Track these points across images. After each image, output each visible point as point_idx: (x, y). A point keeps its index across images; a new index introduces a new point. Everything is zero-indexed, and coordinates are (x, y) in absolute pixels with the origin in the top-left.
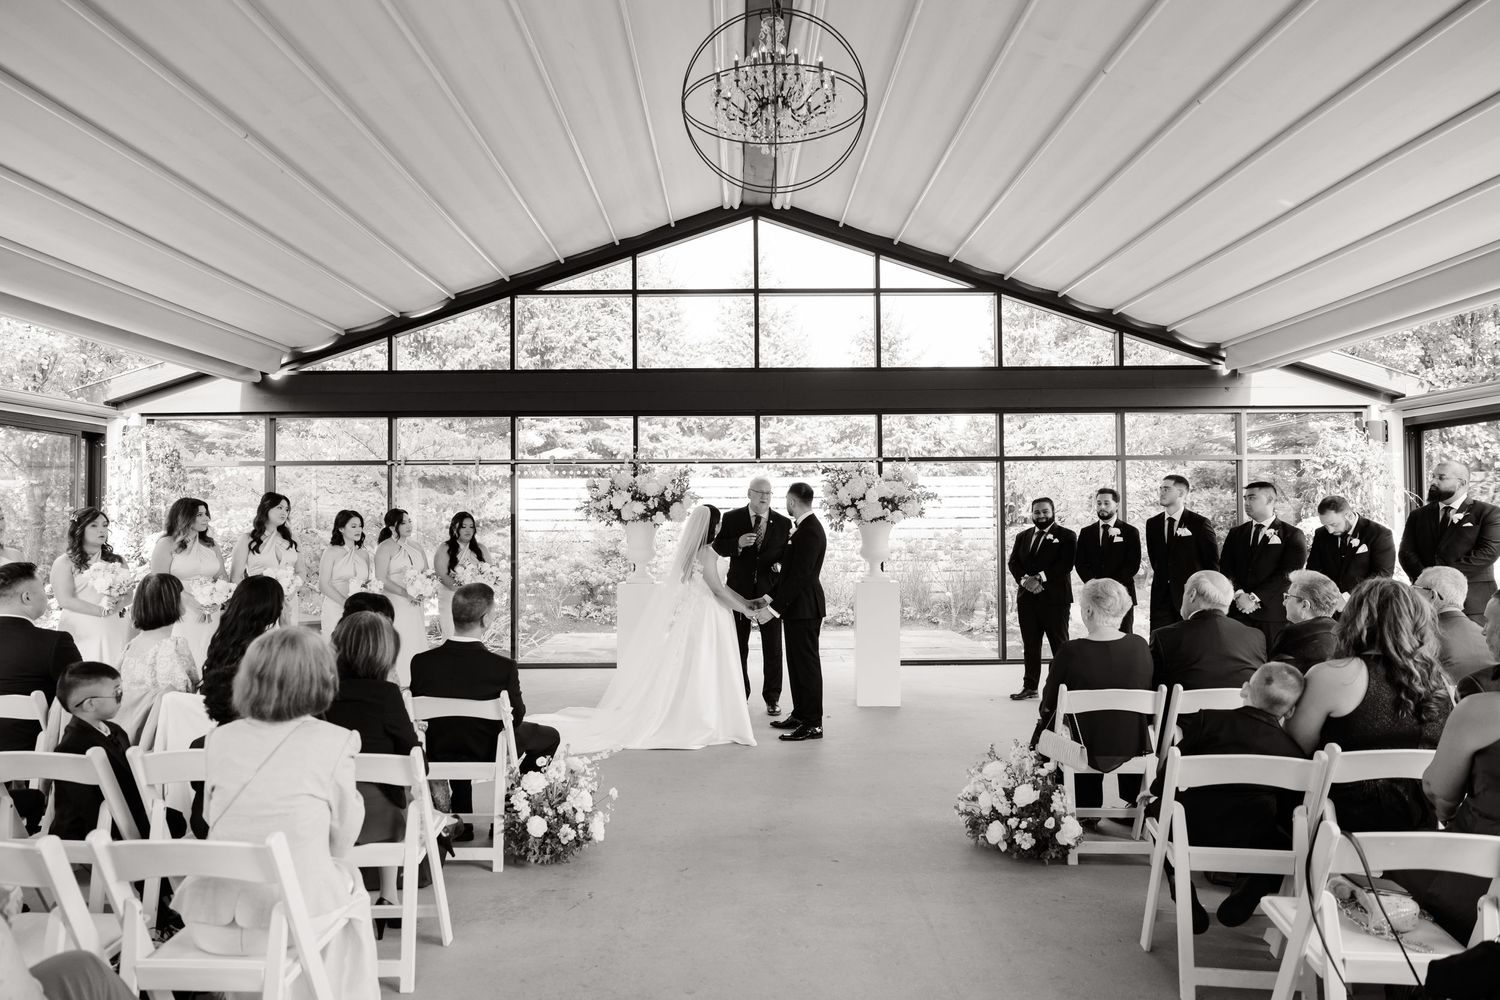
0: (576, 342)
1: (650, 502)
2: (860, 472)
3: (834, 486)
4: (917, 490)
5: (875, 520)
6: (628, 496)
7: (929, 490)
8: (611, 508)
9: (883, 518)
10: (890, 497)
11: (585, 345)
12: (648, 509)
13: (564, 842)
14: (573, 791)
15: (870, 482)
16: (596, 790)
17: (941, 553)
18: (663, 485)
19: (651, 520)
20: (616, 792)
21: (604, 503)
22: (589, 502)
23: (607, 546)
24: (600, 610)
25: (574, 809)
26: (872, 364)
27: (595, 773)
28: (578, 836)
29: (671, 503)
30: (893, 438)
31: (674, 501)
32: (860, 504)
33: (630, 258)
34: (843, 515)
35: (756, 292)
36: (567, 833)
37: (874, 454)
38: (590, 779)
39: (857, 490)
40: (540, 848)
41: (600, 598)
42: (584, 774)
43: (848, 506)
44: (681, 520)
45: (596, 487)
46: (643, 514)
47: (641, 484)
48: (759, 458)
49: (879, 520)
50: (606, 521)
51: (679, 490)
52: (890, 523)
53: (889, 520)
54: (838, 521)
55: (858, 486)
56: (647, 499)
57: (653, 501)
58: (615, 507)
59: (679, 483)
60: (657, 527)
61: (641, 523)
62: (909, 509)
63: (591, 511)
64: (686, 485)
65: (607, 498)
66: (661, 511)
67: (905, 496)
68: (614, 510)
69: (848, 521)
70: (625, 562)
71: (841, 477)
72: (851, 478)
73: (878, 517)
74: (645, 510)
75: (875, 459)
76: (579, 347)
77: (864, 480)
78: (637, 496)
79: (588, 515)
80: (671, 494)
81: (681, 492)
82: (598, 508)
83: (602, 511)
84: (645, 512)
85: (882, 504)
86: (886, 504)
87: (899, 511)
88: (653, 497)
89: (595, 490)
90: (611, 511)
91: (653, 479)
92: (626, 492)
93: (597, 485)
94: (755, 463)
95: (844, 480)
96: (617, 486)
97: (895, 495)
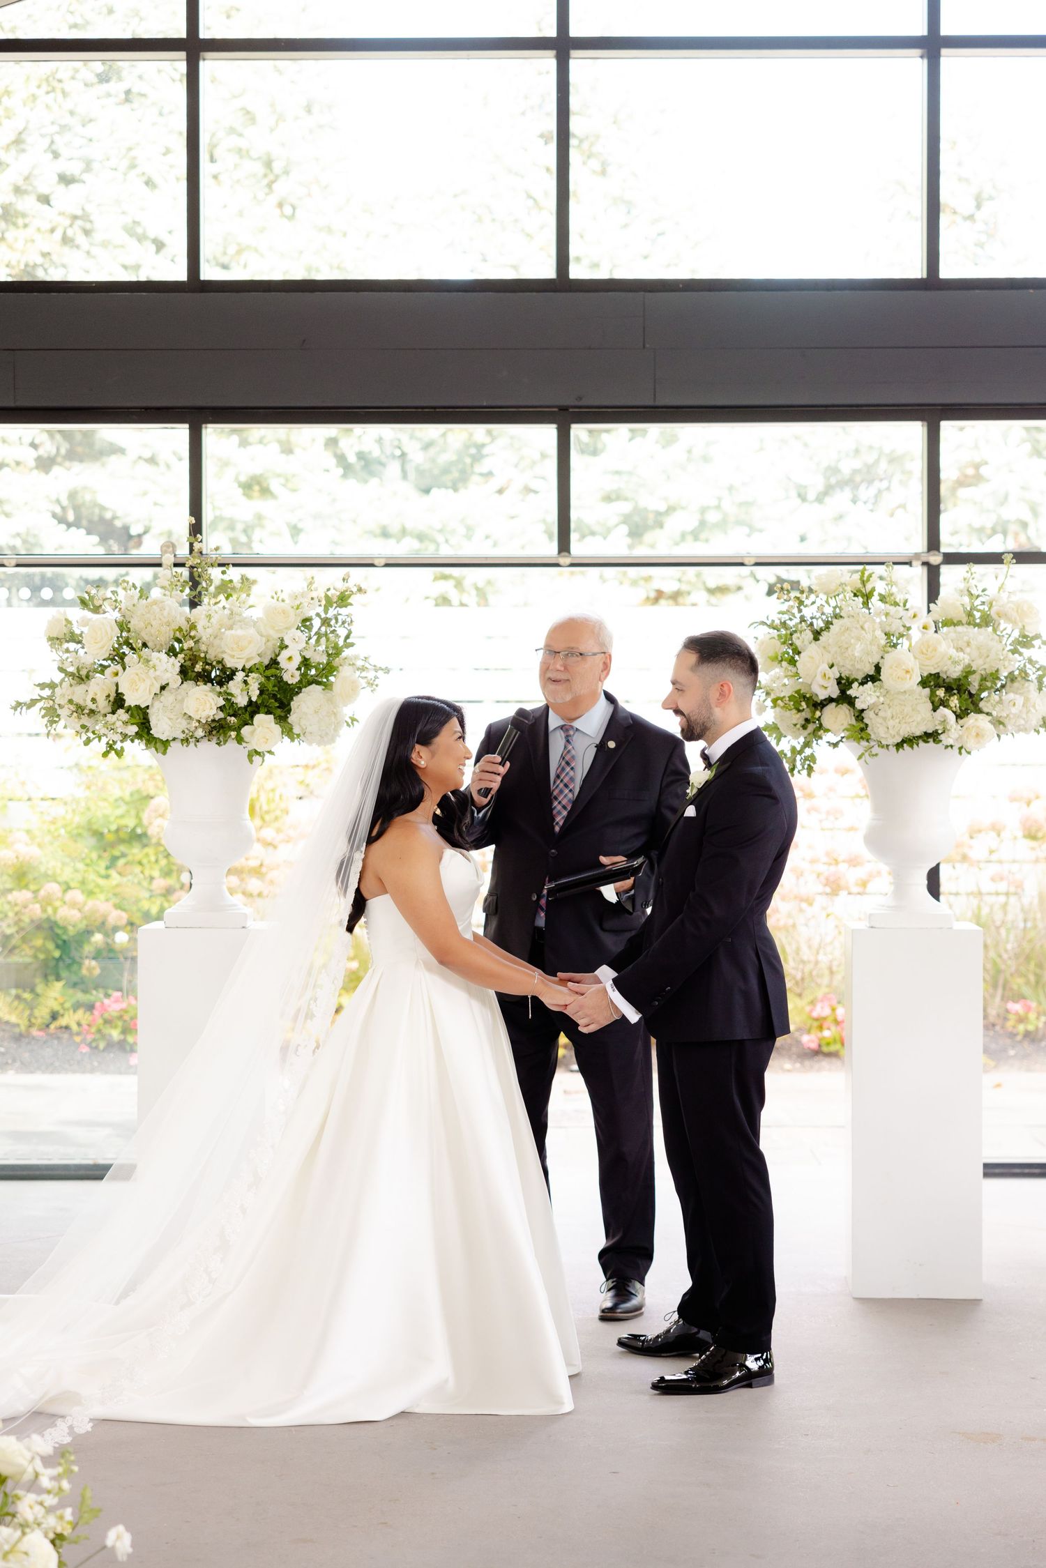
0: (18, 190)
1: (235, 686)
2: (867, 597)
3: (788, 640)
4: (1037, 654)
5: (909, 741)
6: (169, 668)
8: (118, 702)
9: (931, 736)
10: (955, 672)
11: (45, 200)
12: (229, 707)
15: (896, 627)
16: (67, 1531)
18: (276, 636)
19: (240, 740)
20: (127, 1539)
21: (99, 688)
22: (52, 686)
23: (113, 816)
24: (90, 1007)
26: (917, 270)
27: (65, 1485)
29: (294, 691)
30: (983, 488)
31: (306, 682)
32: (865, 695)
34: (813, 727)
35: (563, 45)
37: (918, 543)
38: (50, 1500)
39: (857, 650)
41: (91, 967)
42: (33, 1485)
43: (830, 700)
44: (326, 737)
45: (75, 639)
46: (213, 721)
47: (209, 631)
48: (569, 551)
49: (921, 743)
50: (104, 740)
51: (322, 648)
52: (956, 750)
53: (951, 742)
54: (798, 748)
55: (858, 639)
56: (227, 676)
57: (245, 682)
58: (130, 701)
59: (323, 629)
60: (256, 759)
61: (209, 748)
62: (1014, 710)
63: (59, 711)
64: (342, 632)
65: (107, 671)
66: (268, 713)
67: (1002, 669)
68: (128, 710)
69: (834, 739)
70: (163, 862)
71: (808, 612)
72: (837, 616)
73: (918, 734)
74: (221, 708)
75: (917, 556)
76: (28, 204)
77: (878, 620)
78: (198, 668)
79: (52, 722)
80: (297, 660)
81: (329, 655)
82: (81, 703)
83: (92, 712)
84: (221, 715)
85: (933, 694)
86: (941, 693)
87: (981, 716)
88: (243, 670)
89: (72, 646)
90: (121, 712)
91: (247, 614)
92: (163, 656)
93: (77, 632)
94: (557, 565)
95: (814, 621)
96: (138, 636)
97: (969, 666)
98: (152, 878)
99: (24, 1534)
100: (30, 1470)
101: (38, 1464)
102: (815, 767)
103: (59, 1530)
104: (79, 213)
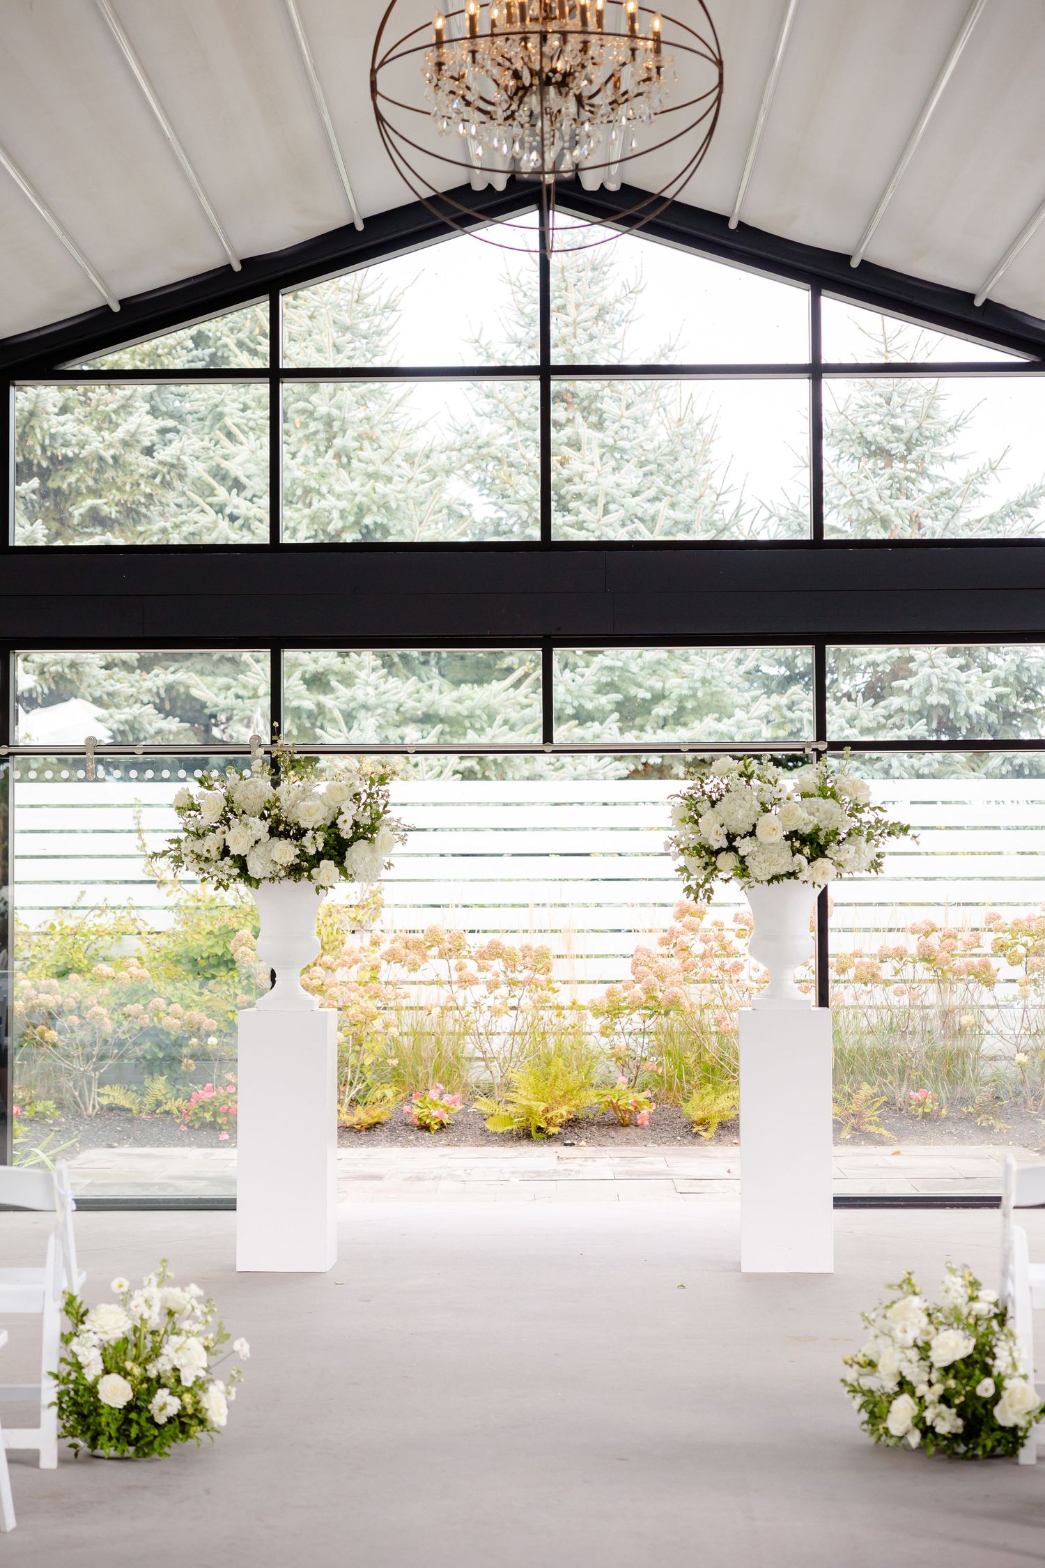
0: (126, 444)
1: (306, 840)
2: (749, 777)
3: (692, 807)
4: (866, 817)
5: (776, 878)
6: (260, 828)
7: (890, 817)
8: (225, 852)
9: (792, 875)
10: (807, 830)
11: (149, 451)
12: (302, 855)
13: (161, 1419)
14: (174, 1339)
16: (212, 1344)
17: (1000, 966)
18: (335, 805)
19: (310, 878)
20: (247, 1347)
21: (212, 843)
22: (178, 841)
24: (187, 1095)
25: (175, 1369)
27: (210, 1319)
28: (184, 1408)
29: (349, 844)
30: (912, 681)
31: (357, 837)
32: (744, 846)
33: (266, 297)
34: (711, 868)
35: (545, 371)
36: (165, 1404)
37: (810, 734)
38: (201, 1326)
40: (118, 1430)
41: (188, 1065)
42: (192, 1314)
43: (721, 850)
45: (194, 807)
46: (292, 865)
47: (289, 802)
48: (552, 742)
49: (785, 879)
50: (215, 878)
51: (368, 814)
52: (810, 883)
53: (805, 879)
54: (701, 883)
55: (741, 806)
56: (301, 833)
57: (314, 838)
58: (234, 851)
59: (369, 800)
60: (321, 891)
61: (289, 883)
62: (848, 856)
63: (184, 858)
64: (381, 802)
65: (218, 831)
66: (330, 859)
67: (840, 827)
68: (233, 857)
69: (726, 876)
70: (245, 983)
71: (707, 788)
72: (728, 791)
73: (782, 873)
74: (297, 856)
75: (809, 744)
76: (134, 457)
77: (755, 794)
78: (281, 828)
79: (178, 866)
80: (350, 822)
81: (372, 819)
82: (200, 853)
83: (207, 858)
84: (298, 861)
85: (792, 846)
86: (797, 844)
87: (825, 860)
88: (313, 829)
89: (193, 813)
90: (227, 859)
91: (316, 789)
92: (257, 820)
93: (196, 802)
94: (542, 752)
95: (713, 795)
96: (240, 806)
97: (818, 825)
98: (236, 995)
99: (188, 1337)
100: (189, 1307)
101: (194, 1302)
102: (713, 896)
103: (206, 1344)
104: (175, 462)
